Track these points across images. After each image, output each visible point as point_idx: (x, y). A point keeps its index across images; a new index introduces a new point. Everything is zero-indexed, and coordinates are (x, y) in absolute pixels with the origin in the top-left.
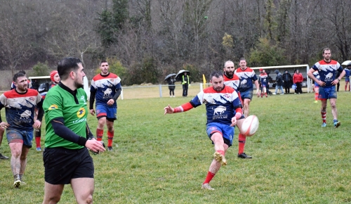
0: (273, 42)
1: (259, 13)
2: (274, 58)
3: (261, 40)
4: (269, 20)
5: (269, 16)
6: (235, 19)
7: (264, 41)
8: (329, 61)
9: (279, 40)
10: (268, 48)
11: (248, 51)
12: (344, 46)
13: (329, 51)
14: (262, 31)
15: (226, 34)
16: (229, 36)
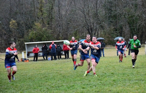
0: (44, 26)
1: (34, 6)
2: (45, 36)
3: (36, 24)
4: (42, 11)
5: (41, 8)
6: (18, 10)
7: (38, 25)
8: (89, 41)
9: (49, 24)
10: (41, 30)
11: (28, 32)
12: (90, 28)
13: (89, 36)
14: (37, 18)
15: (12, 20)
16: (14, 21)
